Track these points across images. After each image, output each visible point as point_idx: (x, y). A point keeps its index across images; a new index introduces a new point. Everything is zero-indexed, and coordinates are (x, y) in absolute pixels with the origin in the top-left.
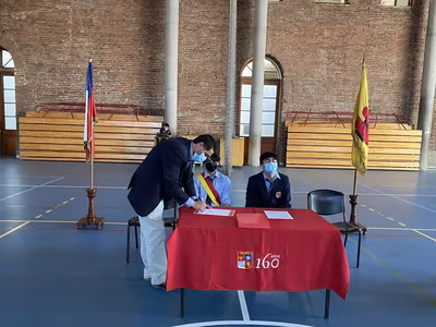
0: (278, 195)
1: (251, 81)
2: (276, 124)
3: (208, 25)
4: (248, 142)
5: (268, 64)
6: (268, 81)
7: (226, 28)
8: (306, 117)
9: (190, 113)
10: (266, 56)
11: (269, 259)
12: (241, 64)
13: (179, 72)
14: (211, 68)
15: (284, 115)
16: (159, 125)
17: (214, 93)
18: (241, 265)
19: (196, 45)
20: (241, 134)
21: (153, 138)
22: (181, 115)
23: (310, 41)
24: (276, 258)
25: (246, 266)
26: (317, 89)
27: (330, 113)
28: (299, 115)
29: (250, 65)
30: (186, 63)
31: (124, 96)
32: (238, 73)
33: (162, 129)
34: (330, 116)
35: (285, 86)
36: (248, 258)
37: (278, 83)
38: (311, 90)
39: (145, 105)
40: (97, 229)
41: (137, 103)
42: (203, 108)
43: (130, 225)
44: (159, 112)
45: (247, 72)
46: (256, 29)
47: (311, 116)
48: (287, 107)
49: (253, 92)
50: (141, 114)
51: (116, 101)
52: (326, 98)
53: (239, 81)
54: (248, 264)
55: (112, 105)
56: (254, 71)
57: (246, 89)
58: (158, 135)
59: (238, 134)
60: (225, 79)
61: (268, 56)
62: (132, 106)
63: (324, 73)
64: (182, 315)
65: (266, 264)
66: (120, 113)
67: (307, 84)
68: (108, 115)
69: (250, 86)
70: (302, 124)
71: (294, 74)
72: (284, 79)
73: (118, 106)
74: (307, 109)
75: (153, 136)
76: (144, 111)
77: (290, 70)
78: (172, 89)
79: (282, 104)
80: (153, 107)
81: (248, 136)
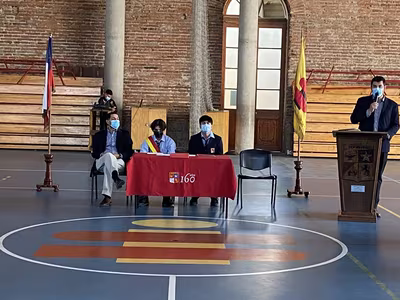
0: (212, 151)
2: (282, 90)
4: (235, 117)
6: (267, 22)
9: (144, 72)
11: (189, 177)
13: (127, 9)
15: (291, 76)
16: (97, 92)
17: (181, 42)
18: (172, 181)
20: (228, 104)
21: (87, 110)
22: (130, 76)
24: (193, 176)
25: (175, 181)
26: (344, 35)
27: (365, 73)
28: (316, 76)
31: (41, 46)
32: (220, 11)
34: (365, 77)
35: (293, 32)
36: (176, 176)
37: (284, 25)
38: (333, 37)
39: (73, 61)
41: (61, 57)
44: (96, 71)
47: (333, 76)
49: (241, 41)
50: (68, 75)
51: (30, 54)
52: (358, 49)
53: (221, 22)
55: (22, 61)
57: (232, 35)
58: (95, 106)
59: (219, 106)
62: (54, 62)
63: (354, 10)
65: (187, 180)
66: (34, 74)
67: (328, 27)
68: (18, 77)
69: (237, 29)
70: (319, 89)
71: (306, 12)
72: (292, 20)
73: (31, 62)
74: (328, 65)
75: (87, 108)
76: (73, 70)
77: (300, 6)
78: (116, 38)
79: (289, 58)
80: (86, 63)
81: (235, 107)
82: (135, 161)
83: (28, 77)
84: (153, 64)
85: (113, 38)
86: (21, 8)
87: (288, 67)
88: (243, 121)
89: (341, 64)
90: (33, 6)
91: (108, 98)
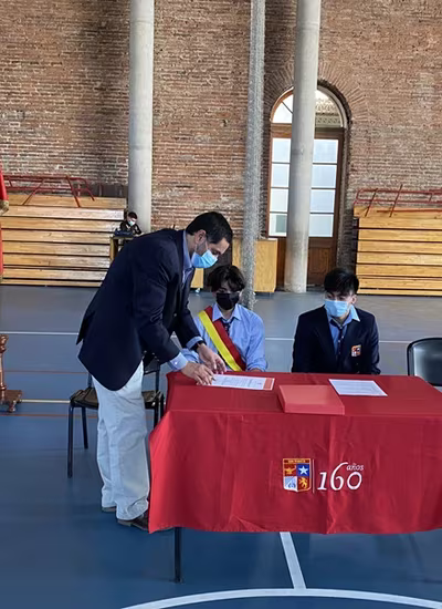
0: (355, 351)
1: (290, 131)
2: (336, 214)
3: (209, 25)
4: (284, 246)
5: (321, 99)
6: (323, 132)
7: (242, 32)
8: (391, 200)
9: (176, 192)
10: (319, 83)
11: (344, 473)
12: (271, 98)
13: (155, 114)
14: (215, 108)
15: (351, 196)
16: (120, 215)
17: (220, 155)
18: (290, 484)
19: (188, 64)
20: (272, 231)
21: (107, 238)
22: (158, 195)
23: (400, 55)
24: (356, 471)
25: (300, 486)
26: (413, 147)
27: (438, 193)
29: (289, 101)
30: (169, 97)
31: (53, 160)
32: (267, 116)
33: (124, 223)
34: (438, 198)
35: (354, 142)
36: (303, 470)
37: (341, 135)
38: (402, 149)
39: (91, 178)
40: (9, 412)
41: (77, 173)
42: (200, 183)
43: (73, 404)
44: (119, 190)
45: (282, 115)
46: (299, 32)
47: (402, 197)
48: (359, 180)
49: (294, 153)
50: (85, 194)
51: (40, 169)
52: (429, 164)
53: (269, 131)
54: (304, 480)
55: (30, 178)
56: (296, 112)
57: (280, 147)
58: (117, 233)
59: (265, 233)
60: (244, 127)
61: (322, 85)
62: (67, 178)
63: (428, 116)
64: (178, 578)
65: (337, 483)
66: (44, 193)
67: (396, 138)
68: (23, 197)
69: (289, 140)
70: (385, 212)
71: (370, 118)
72: (353, 128)
73: (41, 179)
74: (394, 184)
75: (108, 236)
76: (90, 189)
77: (363, 111)
78: (142, 148)
79: (348, 175)
80: (106, 180)
81: (285, 235)
82: (174, 424)
83: (37, 197)
84: (188, 182)
85: (137, 148)
86: (27, 113)
87: (347, 185)
88: (294, 251)
89: (410, 182)
90: (42, 110)
91: (132, 223)
